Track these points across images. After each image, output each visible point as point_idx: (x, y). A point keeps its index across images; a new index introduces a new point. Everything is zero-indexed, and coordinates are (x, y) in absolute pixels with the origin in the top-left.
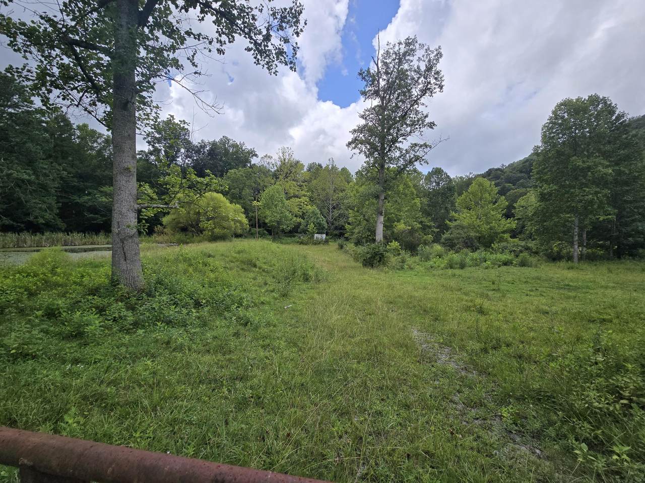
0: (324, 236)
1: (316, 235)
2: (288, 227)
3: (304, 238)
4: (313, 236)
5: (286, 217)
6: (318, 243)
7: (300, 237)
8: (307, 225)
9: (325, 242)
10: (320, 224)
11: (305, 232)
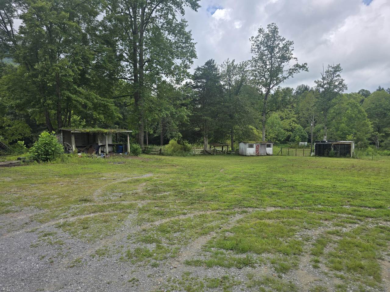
0: (306, 143)
1: (300, 143)
2: (283, 138)
3: (292, 144)
4: (299, 143)
5: (281, 132)
6: (302, 147)
7: (290, 144)
8: (295, 137)
9: (307, 147)
10: (303, 136)
11: (293, 141)
